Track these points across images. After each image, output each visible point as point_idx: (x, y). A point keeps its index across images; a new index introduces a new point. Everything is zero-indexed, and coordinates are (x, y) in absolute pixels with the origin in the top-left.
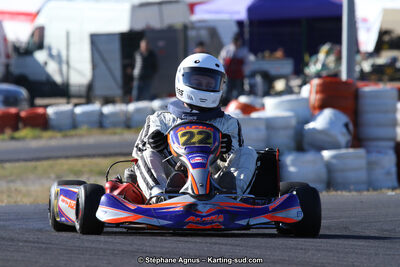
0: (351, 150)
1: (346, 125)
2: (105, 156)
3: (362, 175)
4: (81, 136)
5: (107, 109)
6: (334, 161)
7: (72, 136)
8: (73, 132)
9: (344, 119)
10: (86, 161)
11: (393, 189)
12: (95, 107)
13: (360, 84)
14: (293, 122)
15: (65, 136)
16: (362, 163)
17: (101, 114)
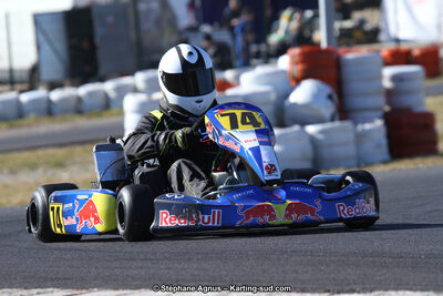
0: (337, 124)
1: (330, 97)
2: (61, 145)
3: (351, 150)
4: (29, 125)
5: (56, 95)
6: (320, 137)
7: (20, 126)
8: (19, 122)
9: (327, 90)
10: (40, 153)
11: (385, 162)
12: (41, 93)
13: (341, 50)
14: (273, 97)
15: (12, 127)
16: (351, 136)
17: (49, 101)
